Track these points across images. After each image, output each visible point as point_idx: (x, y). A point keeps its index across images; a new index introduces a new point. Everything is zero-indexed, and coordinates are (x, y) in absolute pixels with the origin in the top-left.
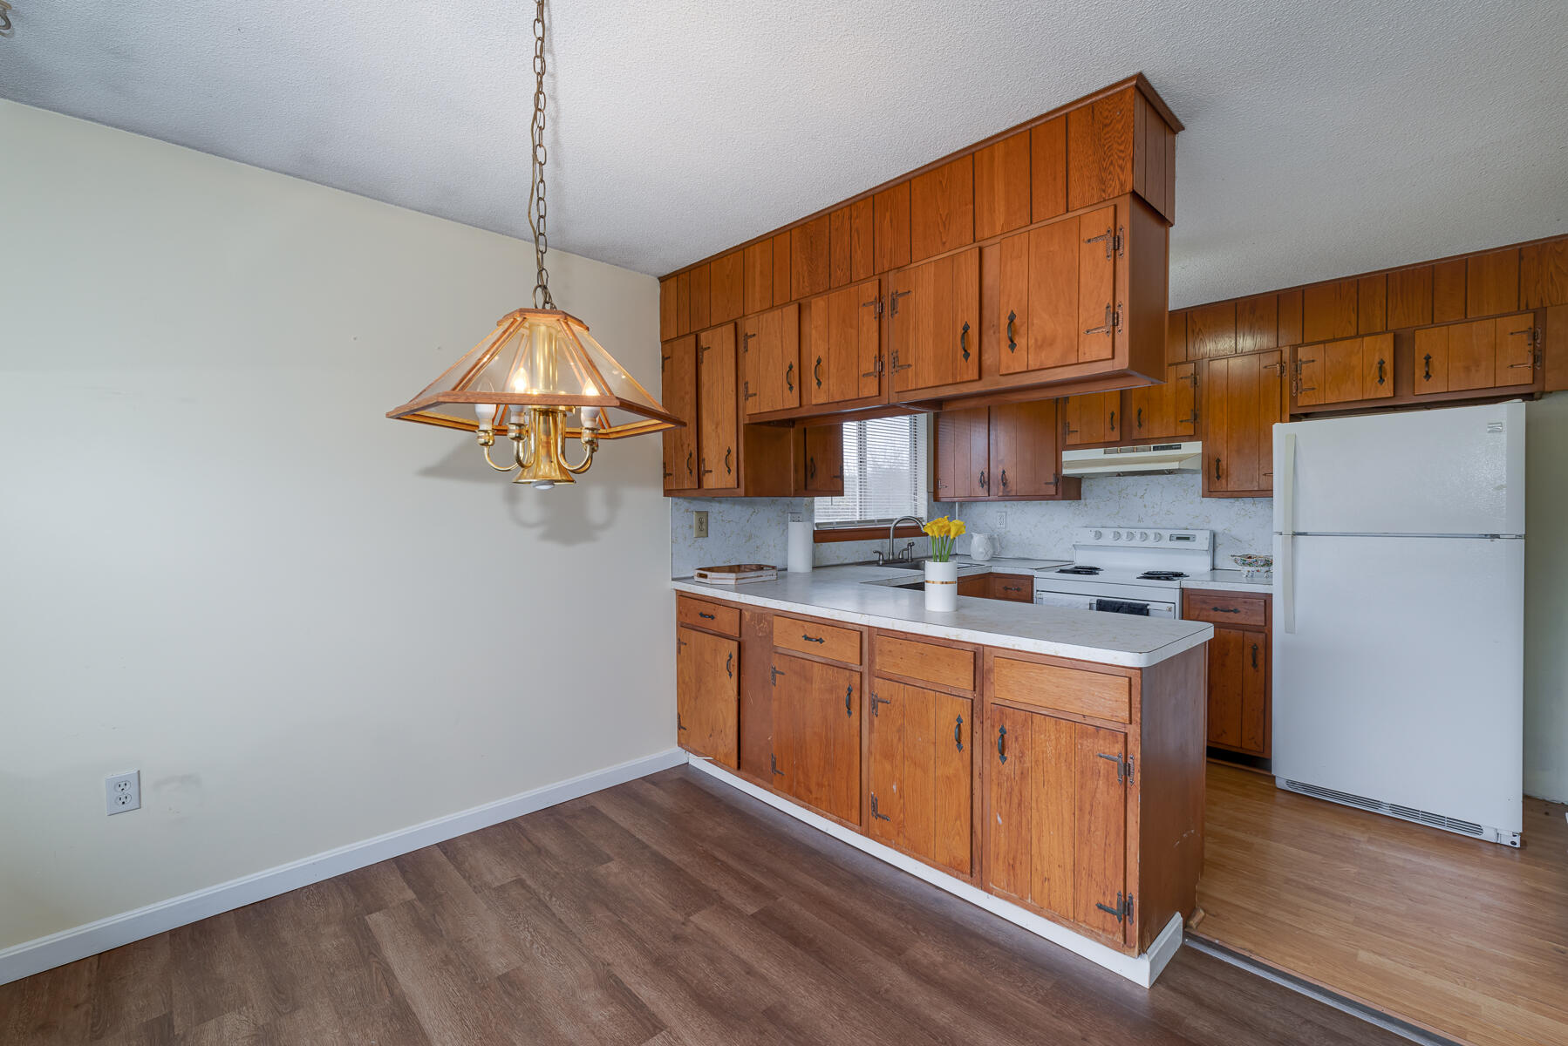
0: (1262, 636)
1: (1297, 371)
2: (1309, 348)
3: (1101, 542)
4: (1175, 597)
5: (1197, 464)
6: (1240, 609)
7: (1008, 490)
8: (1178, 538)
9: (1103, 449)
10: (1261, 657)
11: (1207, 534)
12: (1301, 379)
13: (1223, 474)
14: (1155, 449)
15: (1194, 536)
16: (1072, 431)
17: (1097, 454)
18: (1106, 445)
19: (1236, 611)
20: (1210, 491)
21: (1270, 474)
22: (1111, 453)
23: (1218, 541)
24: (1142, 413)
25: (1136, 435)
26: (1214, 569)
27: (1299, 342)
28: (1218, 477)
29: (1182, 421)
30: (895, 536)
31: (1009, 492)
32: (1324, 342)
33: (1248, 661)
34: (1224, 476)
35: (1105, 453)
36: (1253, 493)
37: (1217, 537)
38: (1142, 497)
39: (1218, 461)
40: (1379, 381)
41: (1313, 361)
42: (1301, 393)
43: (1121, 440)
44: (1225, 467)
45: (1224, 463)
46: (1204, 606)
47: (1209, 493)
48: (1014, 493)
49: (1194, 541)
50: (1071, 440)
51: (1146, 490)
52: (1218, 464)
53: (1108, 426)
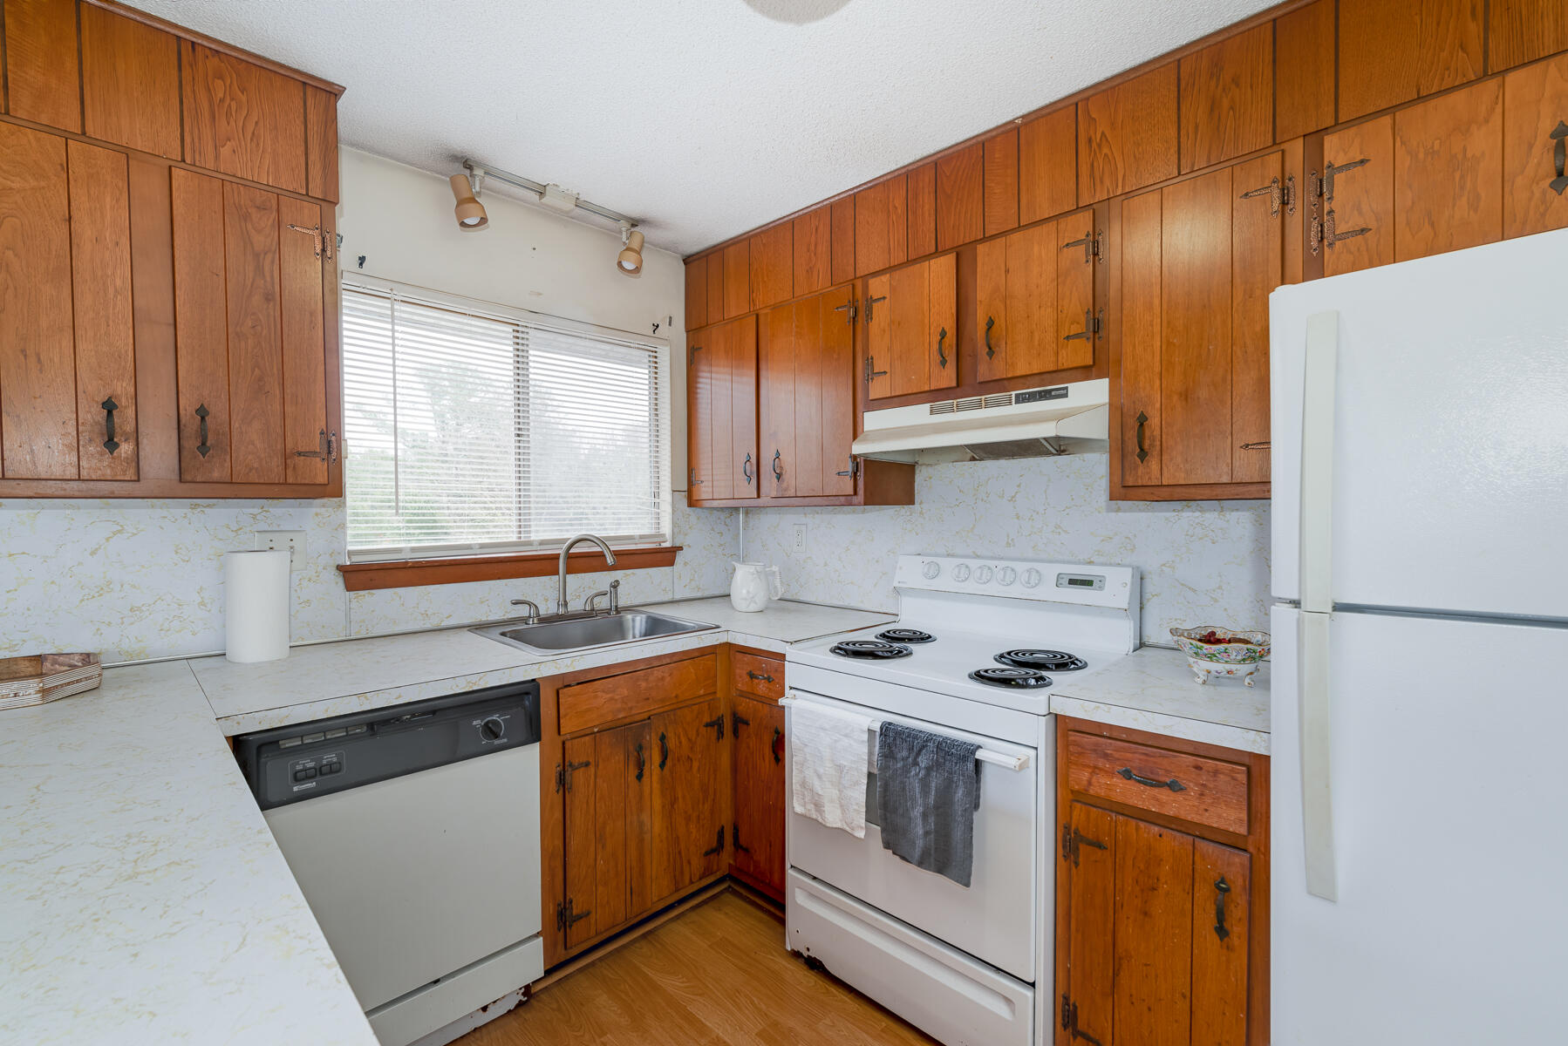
0: (1240, 859)
1: (1321, 194)
2: (1353, 131)
3: (937, 584)
4: (1039, 733)
5: (1098, 427)
6: (1184, 783)
7: (785, 485)
8: (1072, 582)
9: (928, 405)
10: (1238, 912)
11: (1126, 575)
12: (1331, 212)
13: (1152, 445)
14: (1021, 399)
15: (1102, 579)
16: (879, 373)
17: (918, 414)
18: (934, 395)
19: (1174, 787)
20: (1125, 490)
21: (1264, 445)
22: (941, 411)
23: (1150, 588)
24: (994, 328)
25: (984, 372)
26: (1142, 645)
27: (1330, 121)
28: (1143, 454)
29: (1068, 338)
30: (569, 571)
31: (786, 490)
32: (1390, 110)
33: (1206, 920)
34: (1156, 452)
35: (932, 413)
36: (1219, 491)
37: (1147, 582)
38: (1012, 499)
39: (1142, 420)
40: (1552, 185)
41: (1362, 162)
42: (1330, 245)
43: (958, 385)
44: (1157, 433)
45: (1154, 421)
46: (1101, 763)
47: (1122, 490)
48: (792, 493)
49: (1101, 588)
50: (878, 389)
51: (1019, 486)
52: (1142, 425)
53: (936, 358)
